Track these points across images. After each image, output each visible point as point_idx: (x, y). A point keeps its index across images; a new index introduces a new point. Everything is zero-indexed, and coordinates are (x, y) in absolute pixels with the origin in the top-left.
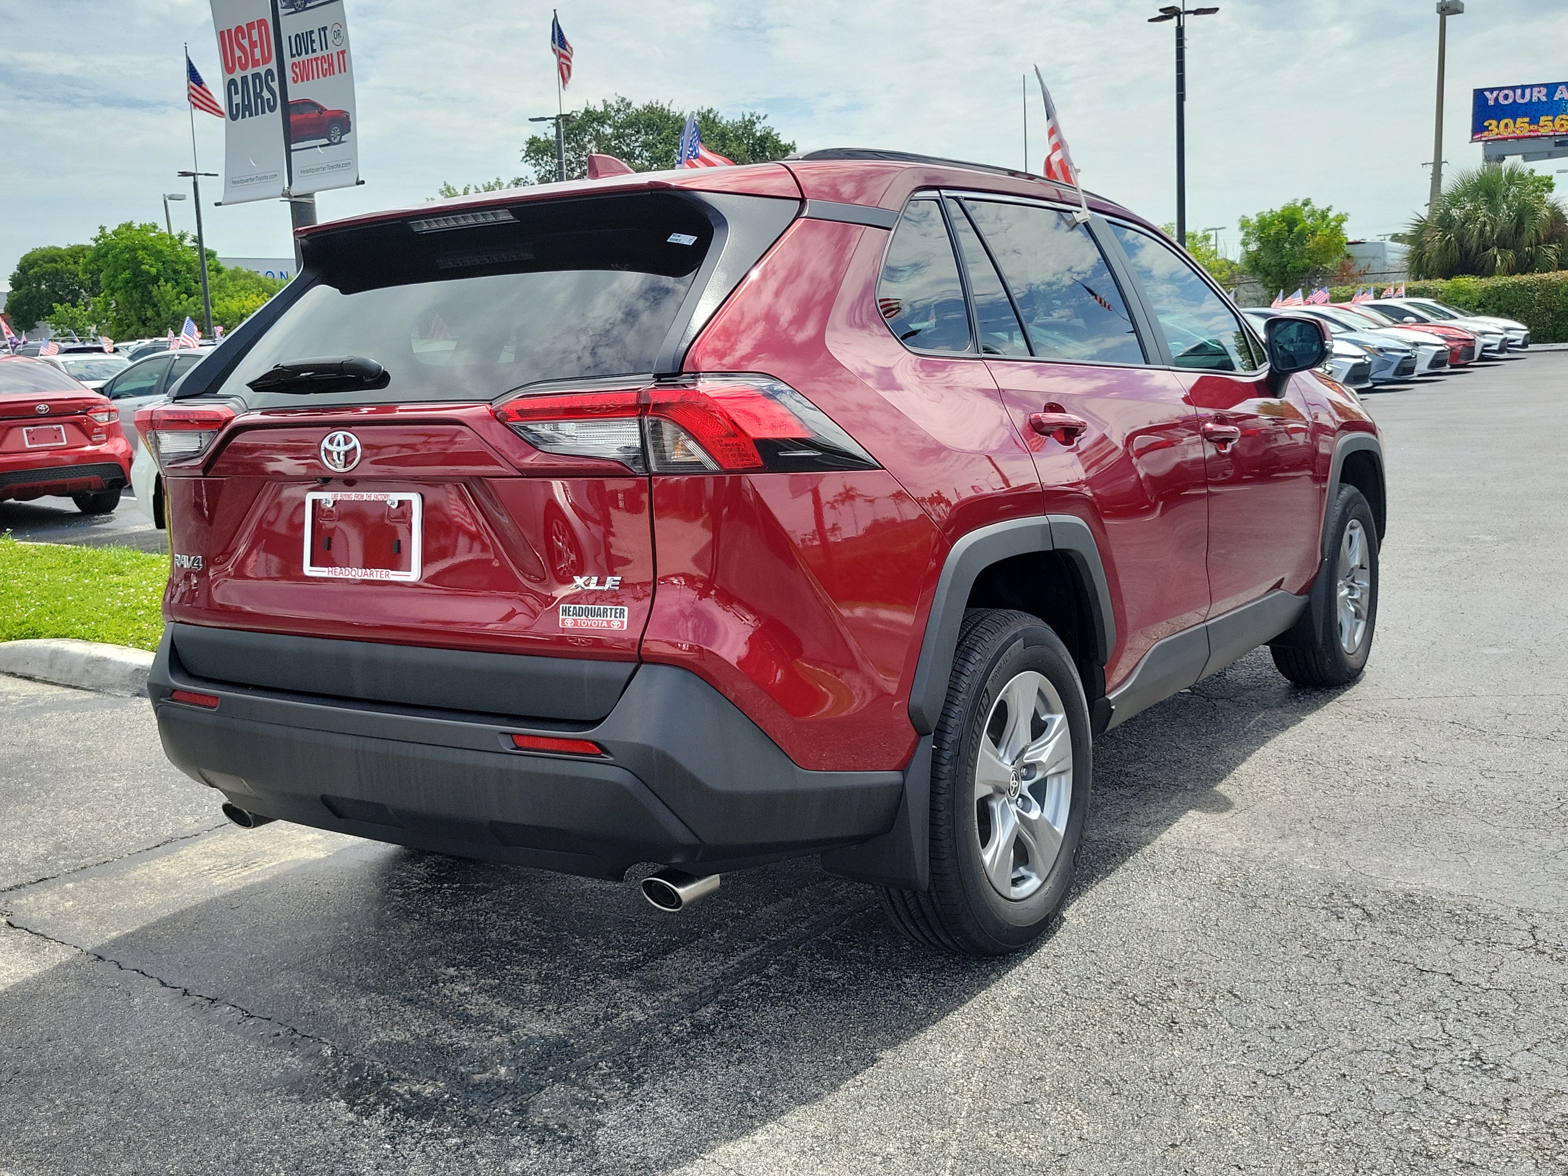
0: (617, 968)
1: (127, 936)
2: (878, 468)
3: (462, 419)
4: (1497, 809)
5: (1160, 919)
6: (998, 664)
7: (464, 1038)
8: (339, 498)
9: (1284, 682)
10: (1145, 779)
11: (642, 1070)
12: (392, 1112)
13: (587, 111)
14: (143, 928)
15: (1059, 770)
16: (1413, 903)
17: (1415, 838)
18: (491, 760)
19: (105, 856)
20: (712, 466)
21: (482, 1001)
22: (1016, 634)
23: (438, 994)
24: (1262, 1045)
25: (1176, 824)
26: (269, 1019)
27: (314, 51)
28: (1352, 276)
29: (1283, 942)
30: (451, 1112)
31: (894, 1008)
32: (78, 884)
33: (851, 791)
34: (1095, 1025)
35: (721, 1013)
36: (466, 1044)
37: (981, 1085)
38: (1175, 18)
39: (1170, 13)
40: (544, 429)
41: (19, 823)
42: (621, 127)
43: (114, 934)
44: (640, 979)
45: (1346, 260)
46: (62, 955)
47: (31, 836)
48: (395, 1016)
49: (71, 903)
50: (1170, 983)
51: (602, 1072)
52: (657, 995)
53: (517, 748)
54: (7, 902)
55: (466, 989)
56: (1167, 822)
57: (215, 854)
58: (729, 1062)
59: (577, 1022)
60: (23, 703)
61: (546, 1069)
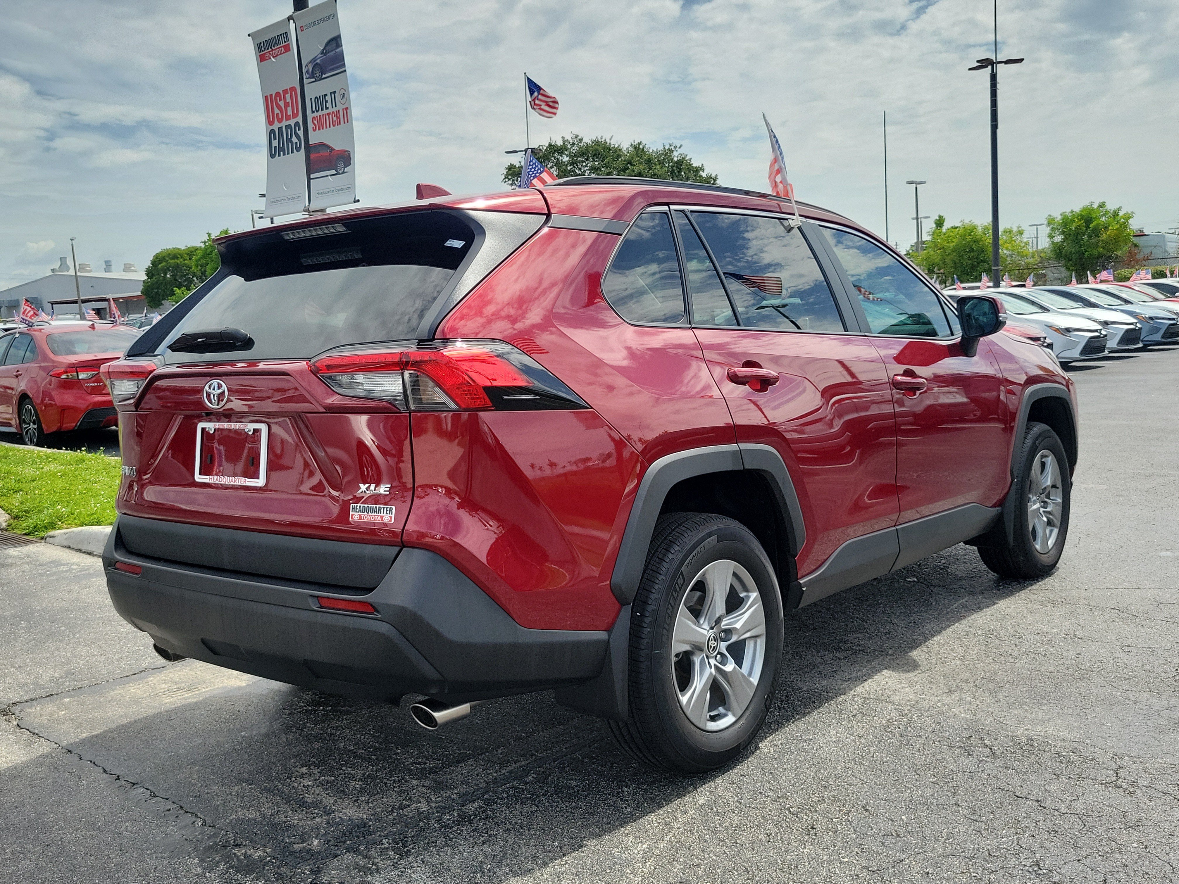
0: (421, 772)
1: (93, 737)
2: (587, 408)
3: (288, 372)
4: (1126, 676)
5: (831, 751)
6: (693, 554)
7: (295, 819)
8: (217, 427)
9: (993, 575)
10: (858, 645)
11: (411, 846)
12: (228, 869)
13: (550, 145)
14: (106, 731)
15: (753, 635)
16: (1032, 745)
17: (1052, 696)
18: (304, 615)
19: (97, 680)
20: (452, 405)
21: (317, 792)
22: (711, 532)
23: (290, 785)
24: (874, 848)
25: (870, 680)
26: (167, 799)
27: (327, 108)
28: (1137, 261)
29: (919, 772)
30: (268, 870)
31: (609, 809)
32: (73, 699)
33: (563, 645)
34: (753, 828)
35: (482, 807)
36: (296, 822)
37: (653, 868)
38: (990, 67)
39: (984, 63)
40: (344, 379)
41: (48, 655)
42: (575, 156)
43: (85, 735)
44: (435, 781)
45: (1133, 249)
46: (44, 748)
47: (53, 665)
48: (254, 800)
49: (63, 712)
50: (820, 799)
51: (383, 846)
52: (442, 792)
53: (321, 607)
54: (22, 710)
55: (310, 783)
56: (862, 679)
57: (172, 680)
58: (476, 843)
59: (378, 810)
60: (80, 571)
61: (345, 842)
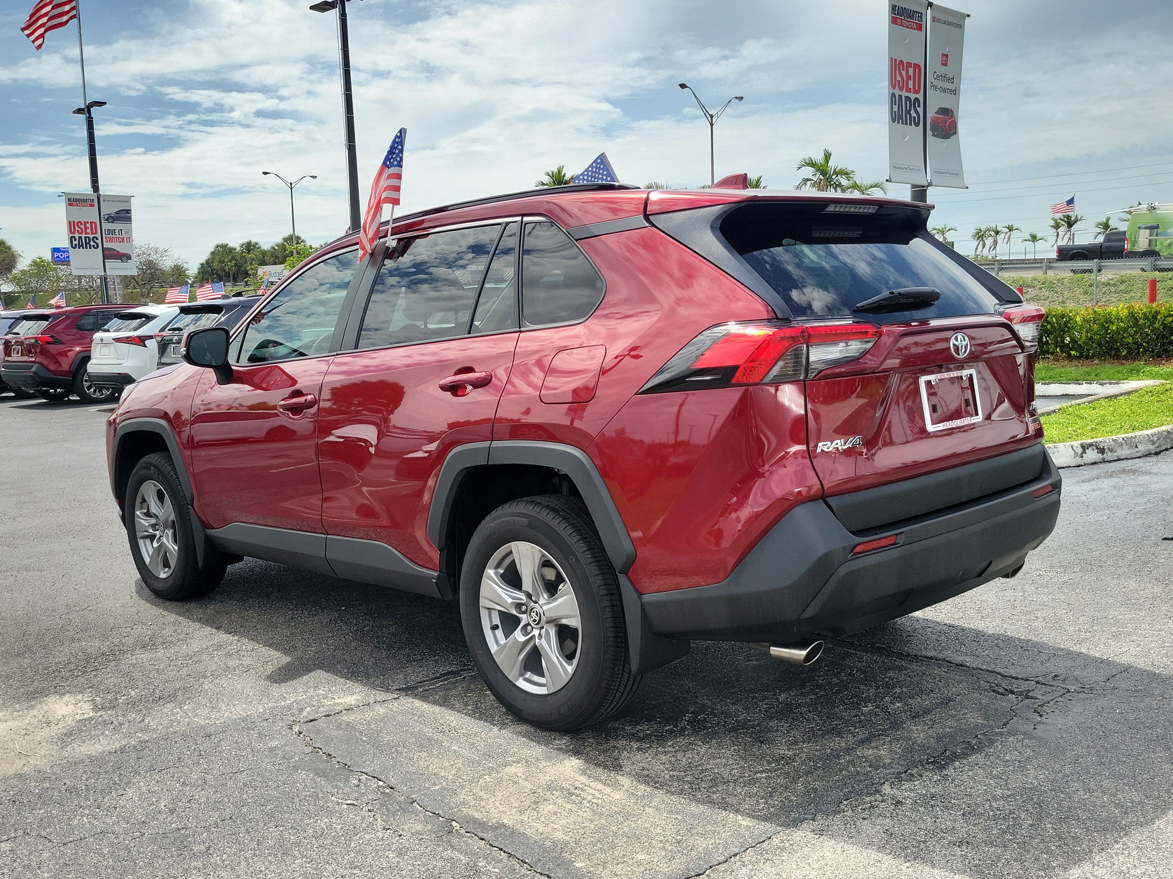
8: (939, 378)
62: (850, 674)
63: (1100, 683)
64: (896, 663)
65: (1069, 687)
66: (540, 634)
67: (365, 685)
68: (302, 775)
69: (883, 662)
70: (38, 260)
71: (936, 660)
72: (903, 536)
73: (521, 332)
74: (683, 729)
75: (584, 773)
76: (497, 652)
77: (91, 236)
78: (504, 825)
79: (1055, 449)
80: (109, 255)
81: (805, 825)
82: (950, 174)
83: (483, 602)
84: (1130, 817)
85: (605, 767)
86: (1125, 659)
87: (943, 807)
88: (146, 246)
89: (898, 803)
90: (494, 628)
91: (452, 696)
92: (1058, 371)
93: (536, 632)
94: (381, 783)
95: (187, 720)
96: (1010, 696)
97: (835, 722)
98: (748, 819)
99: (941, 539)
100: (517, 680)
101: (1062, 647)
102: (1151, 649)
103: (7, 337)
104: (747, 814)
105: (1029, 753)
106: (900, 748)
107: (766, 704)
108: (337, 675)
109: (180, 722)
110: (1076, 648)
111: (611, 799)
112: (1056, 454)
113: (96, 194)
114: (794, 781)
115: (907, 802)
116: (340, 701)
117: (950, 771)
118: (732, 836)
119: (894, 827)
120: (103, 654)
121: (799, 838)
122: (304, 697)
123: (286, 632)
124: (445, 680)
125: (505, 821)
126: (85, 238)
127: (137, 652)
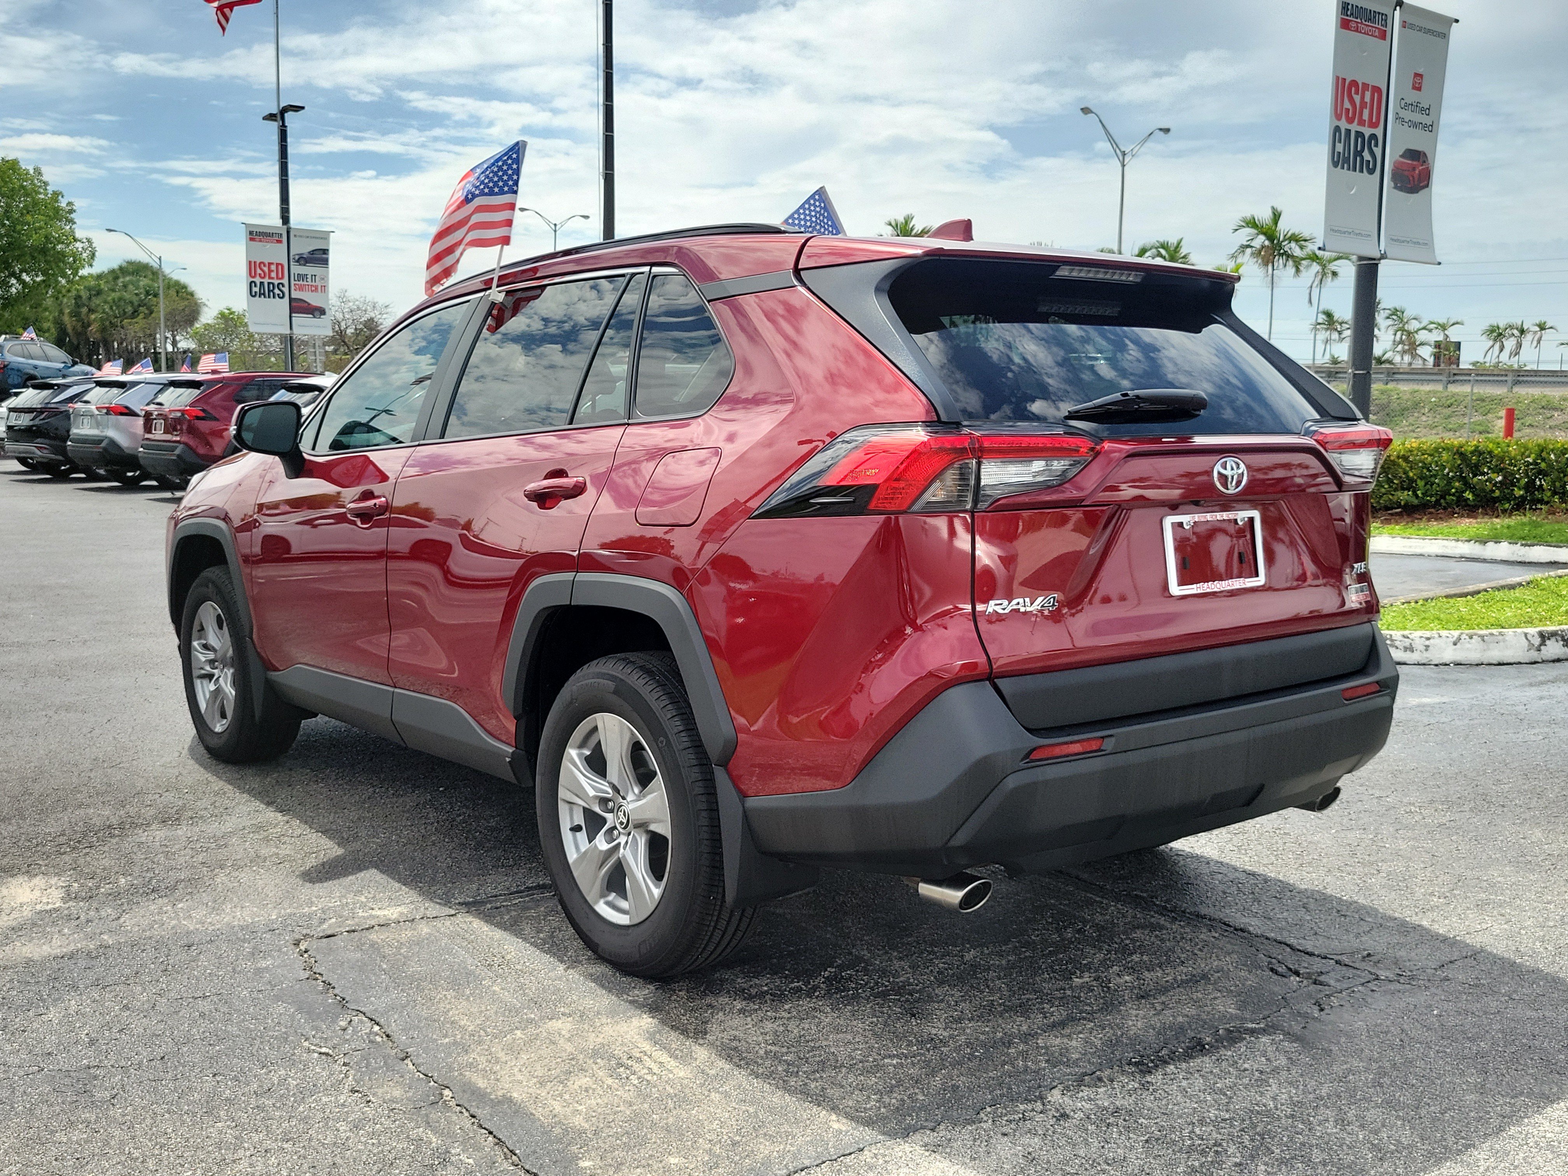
8: (1196, 520)
62: (1079, 931)
63: (1429, 971)
64: (1152, 920)
65: (1380, 973)
66: (627, 842)
67: (422, 892)
68: (281, 1008)
69: (1135, 917)
70: (227, 311)
71: (1210, 920)
72: (1113, 739)
73: (629, 424)
74: (815, 988)
75: (651, 1037)
76: (576, 861)
77: (276, 282)
78: (510, 1100)
79: (1500, 638)
80: (298, 307)
81: (918, 1136)
82: (1415, 243)
83: (562, 793)
84: (1386, 1165)
85: (684, 1032)
86: (1476, 941)
87: (1124, 1127)
88: (362, 299)
89: (1064, 1116)
90: (576, 829)
91: (527, 917)
92: (1548, 527)
93: (622, 840)
94: (376, 1028)
95: (174, 922)
96: (1292, 978)
97: (1027, 996)
98: (845, 1121)
99: (1180, 748)
100: (597, 902)
101: (1397, 915)
102: (1524, 929)
103: (148, 408)
104: (846, 1113)
105: (1283, 1061)
106: (1101, 1039)
107: (943, 963)
108: (393, 878)
109: (163, 925)
110: (1415, 920)
111: (671, 1076)
112: (1501, 644)
113: (285, 227)
114: (933, 1073)
115: (1076, 1116)
116: (379, 913)
117: (1156, 1078)
118: (811, 1142)
119: (1041, 1149)
120: (109, 826)
121: (900, 1154)
122: (338, 903)
123: (354, 815)
124: (527, 896)
125: (515, 1095)
126: (269, 283)
127: (154, 827)
